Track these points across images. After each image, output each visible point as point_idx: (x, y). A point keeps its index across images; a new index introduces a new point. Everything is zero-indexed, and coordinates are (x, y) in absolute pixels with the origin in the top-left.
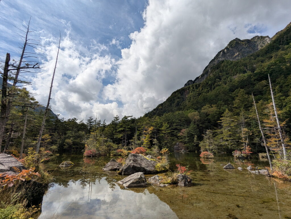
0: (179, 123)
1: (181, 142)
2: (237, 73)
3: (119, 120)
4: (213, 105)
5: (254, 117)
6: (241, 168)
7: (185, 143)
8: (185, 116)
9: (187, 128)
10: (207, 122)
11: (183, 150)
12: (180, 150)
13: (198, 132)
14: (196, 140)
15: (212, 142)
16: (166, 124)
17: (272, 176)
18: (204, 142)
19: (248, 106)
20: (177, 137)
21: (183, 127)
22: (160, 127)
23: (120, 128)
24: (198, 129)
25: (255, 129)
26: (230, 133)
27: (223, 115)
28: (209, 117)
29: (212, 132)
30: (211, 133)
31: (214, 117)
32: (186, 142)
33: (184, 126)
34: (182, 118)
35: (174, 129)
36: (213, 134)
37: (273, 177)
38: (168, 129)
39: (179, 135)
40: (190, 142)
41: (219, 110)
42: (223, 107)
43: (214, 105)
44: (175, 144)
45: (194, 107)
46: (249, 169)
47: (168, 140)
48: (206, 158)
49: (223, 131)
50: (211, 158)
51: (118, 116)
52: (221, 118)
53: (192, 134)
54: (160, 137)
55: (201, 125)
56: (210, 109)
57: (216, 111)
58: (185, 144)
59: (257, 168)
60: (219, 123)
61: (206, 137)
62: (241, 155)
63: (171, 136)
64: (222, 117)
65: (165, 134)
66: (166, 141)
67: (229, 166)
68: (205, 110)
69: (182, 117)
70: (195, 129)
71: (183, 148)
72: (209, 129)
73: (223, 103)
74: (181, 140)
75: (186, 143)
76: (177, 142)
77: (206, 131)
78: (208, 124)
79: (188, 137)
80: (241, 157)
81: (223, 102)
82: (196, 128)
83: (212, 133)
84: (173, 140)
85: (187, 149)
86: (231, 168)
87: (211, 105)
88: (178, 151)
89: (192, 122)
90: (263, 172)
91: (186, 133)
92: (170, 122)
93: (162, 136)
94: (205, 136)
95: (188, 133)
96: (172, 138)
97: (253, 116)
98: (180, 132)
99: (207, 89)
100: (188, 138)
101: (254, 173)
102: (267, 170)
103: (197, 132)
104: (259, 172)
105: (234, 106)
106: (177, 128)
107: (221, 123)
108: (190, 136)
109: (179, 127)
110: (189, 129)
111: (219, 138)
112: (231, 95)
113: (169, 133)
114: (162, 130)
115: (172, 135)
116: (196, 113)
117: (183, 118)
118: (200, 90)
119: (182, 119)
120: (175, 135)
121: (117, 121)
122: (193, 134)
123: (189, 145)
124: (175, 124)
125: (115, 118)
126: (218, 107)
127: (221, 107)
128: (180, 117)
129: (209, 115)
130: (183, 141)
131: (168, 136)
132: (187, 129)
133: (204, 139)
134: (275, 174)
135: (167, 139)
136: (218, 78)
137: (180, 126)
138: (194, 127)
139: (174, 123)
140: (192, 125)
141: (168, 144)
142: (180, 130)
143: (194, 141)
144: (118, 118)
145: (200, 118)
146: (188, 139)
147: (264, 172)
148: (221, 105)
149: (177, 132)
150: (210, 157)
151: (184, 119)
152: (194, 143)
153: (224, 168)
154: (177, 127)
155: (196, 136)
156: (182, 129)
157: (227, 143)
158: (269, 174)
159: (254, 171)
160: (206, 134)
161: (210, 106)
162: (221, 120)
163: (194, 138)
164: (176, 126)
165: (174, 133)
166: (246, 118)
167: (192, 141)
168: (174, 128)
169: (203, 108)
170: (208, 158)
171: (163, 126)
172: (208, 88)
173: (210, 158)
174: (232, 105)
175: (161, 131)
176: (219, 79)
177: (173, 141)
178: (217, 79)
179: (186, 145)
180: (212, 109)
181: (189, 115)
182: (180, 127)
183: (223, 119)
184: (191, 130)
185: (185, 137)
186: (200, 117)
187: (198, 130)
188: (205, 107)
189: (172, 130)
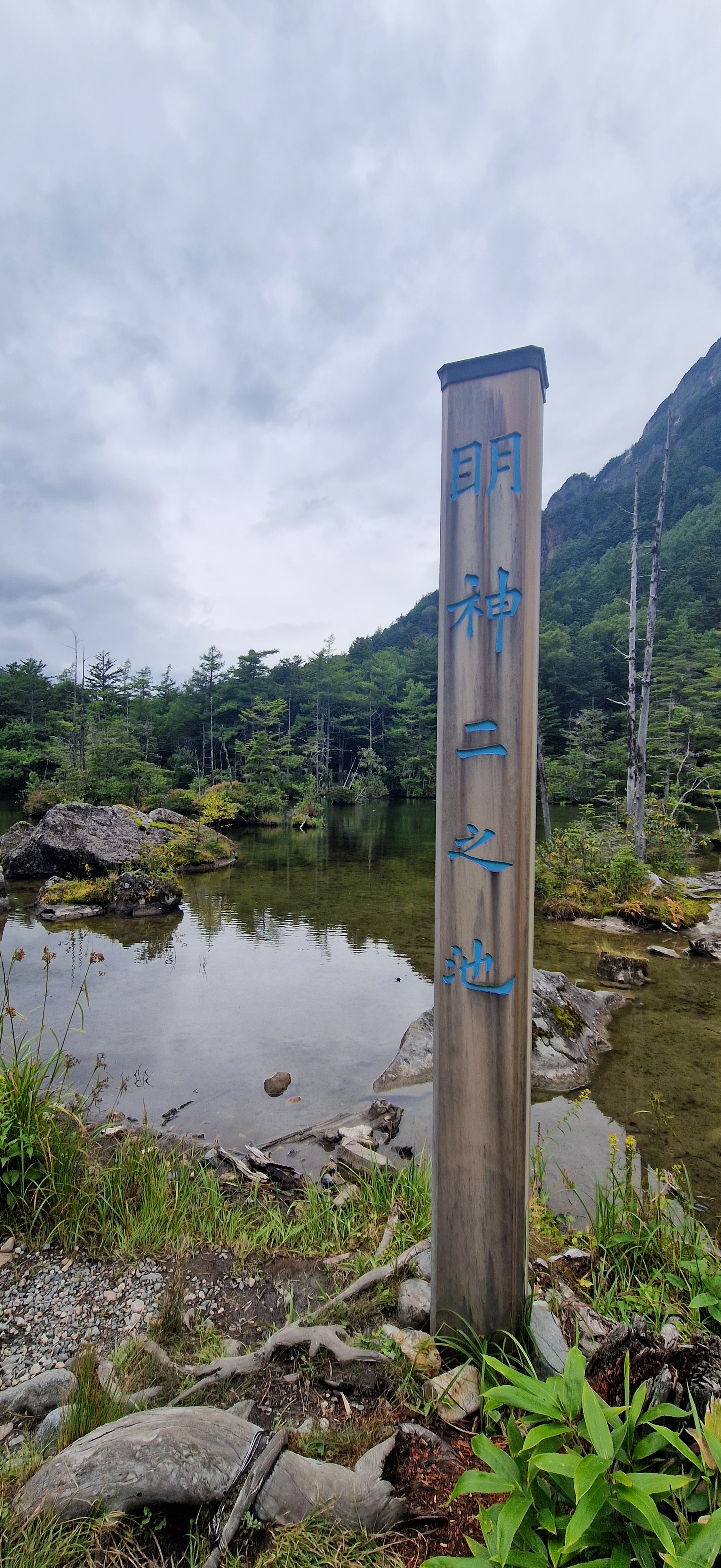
3: (223, 670)
22: (393, 699)
23: (225, 700)
24: (557, 705)
30: (600, 722)
45: (560, 609)
51: (215, 654)
54: (394, 740)
68: (605, 622)
72: (589, 708)
73: (690, 589)
77: (575, 717)
81: (690, 583)
82: (546, 703)
93: (403, 739)
94: (572, 737)
99: (649, 518)
114: (404, 711)
118: (615, 526)
121: (216, 673)
125: (206, 658)
126: (661, 607)
127: (673, 607)
144: (217, 661)
169: (597, 613)
175: (397, 716)
186: (574, 652)
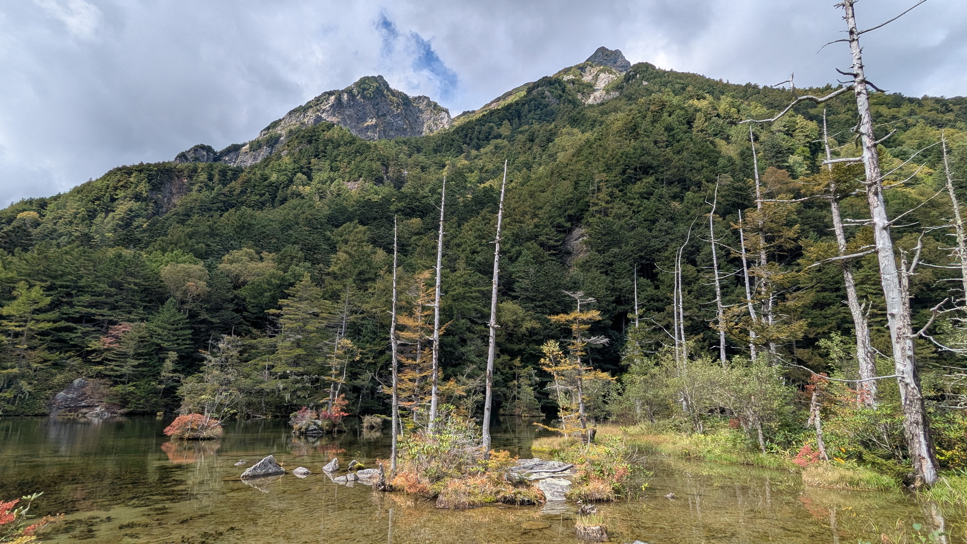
0: (109, 295)
1: (99, 375)
2: (360, 176)
4: (264, 254)
5: (374, 310)
6: (305, 470)
7: (117, 380)
8: (142, 273)
9: (142, 320)
10: (231, 306)
11: (98, 410)
12: (84, 410)
13: (188, 342)
14: (171, 368)
15: (233, 379)
16: (36, 292)
17: (391, 486)
18: (201, 380)
19: (367, 276)
20: (85, 355)
21: (125, 316)
24: (191, 328)
25: (368, 345)
26: (299, 351)
27: (291, 290)
28: (242, 292)
29: (240, 343)
30: (237, 346)
31: (261, 294)
32: (121, 376)
33: (130, 313)
34: (130, 279)
35: (79, 321)
36: (241, 353)
37: (392, 489)
38: (41, 316)
39: (94, 347)
40: (144, 377)
41: (282, 273)
42: (297, 265)
43: (271, 253)
44: (66, 385)
45: (196, 247)
46: (331, 470)
47: (29, 366)
48: (189, 439)
49: (280, 344)
50: (210, 439)
52: (281, 301)
53: (158, 345)
55: (206, 317)
56: (252, 265)
57: (273, 276)
58: (116, 383)
59: (354, 464)
60: (273, 315)
61: (213, 360)
62: (315, 424)
63: (50, 349)
64: (286, 296)
65: (17, 335)
66: (16, 370)
67: (265, 465)
68: (234, 265)
69: (131, 275)
70: (176, 330)
71: (105, 399)
72: (230, 334)
73: (301, 254)
74: (101, 368)
75: (123, 383)
76: (79, 374)
77: (217, 340)
78: (236, 315)
79: (137, 356)
80: (315, 430)
81: (301, 249)
82: (180, 326)
83: (239, 349)
84: (55, 365)
85: (123, 407)
86: (270, 474)
87: (259, 253)
88: (72, 415)
89: (172, 298)
90: (369, 475)
91: (132, 339)
92: (61, 286)
94: (210, 357)
95: (142, 340)
96: (55, 356)
97: (372, 308)
98: (105, 333)
99: (261, 196)
100: (136, 363)
101: (341, 483)
102: (382, 470)
103: (183, 340)
104: (357, 479)
105: (330, 270)
106: (94, 315)
107: (279, 316)
108: (147, 354)
109: (105, 311)
110: (152, 326)
111: (258, 367)
112: (328, 233)
113: (44, 333)
115: (57, 345)
116: (199, 267)
117: (135, 277)
118: (235, 193)
119: (129, 283)
120: (75, 346)
122: (165, 345)
123: (132, 389)
124: (87, 298)
126: (281, 263)
127: (290, 265)
128: (120, 271)
129: (244, 283)
130: (112, 373)
131: (32, 348)
132: (143, 325)
133: (202, 369)
134: (398, 481)
135: (24, 362)
136: (304, 173)
137: (113, 308)
138: (172, 320)
139: (81, 290)
140: (167, 313)
141: (23, 383)
142: (103, 326)
143: (159, 373)
145: (208, 289)
146: (133, 366)
147: (370, 478)
148: (292, 260)
149: (85, 334)
150: (205, 434)
151: (135, 284)
152: (161, 382)
153: (247, 477)
154: (93, 311)
155: (173, 355)
156: (115, 323)
157: (282, 383)
158: (383, 484)
159: (343, 478)
160: (215, 350)
161: (257, 256)
162: (280, 308)
163: (162, 360)
164: (91, 305)
165: (74, 335)
166: (353, 312)
167: (153, 376)
168: (77, 315)
169: (226, 257)
170: (196, 439)
171: (15, 298)
172: (264, 194)
173: (204, 439)
174: (324, 264)
176: (304, 177)
177: (54, 371)
178: (299, 175)
179: (119, 388)
180: (260, 265)
181: (166, 271)
182: (109, 313)
183: (288, 305)
184: (159, 331)
185: (124, 355)
186: (210, 285)
187: (190, 331)
188: (236, 254)
189: (63, 324)
